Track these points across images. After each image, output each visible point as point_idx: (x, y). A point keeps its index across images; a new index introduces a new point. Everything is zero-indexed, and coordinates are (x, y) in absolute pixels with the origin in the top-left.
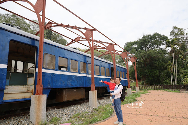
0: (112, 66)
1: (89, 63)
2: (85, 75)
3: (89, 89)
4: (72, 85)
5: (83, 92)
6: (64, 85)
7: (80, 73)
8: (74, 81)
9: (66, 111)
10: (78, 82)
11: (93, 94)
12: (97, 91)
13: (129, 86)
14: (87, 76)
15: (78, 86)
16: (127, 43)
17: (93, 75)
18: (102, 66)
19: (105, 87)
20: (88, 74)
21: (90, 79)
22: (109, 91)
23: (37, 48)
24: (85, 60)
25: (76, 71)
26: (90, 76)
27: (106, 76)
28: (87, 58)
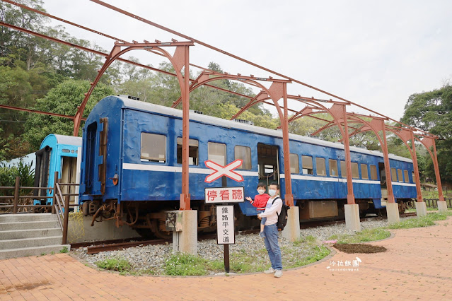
0: (381, 161)
1: (341, 160)
2: (336, 180)
3: (345, 201)
4: (320, 195)
5: (335, 206)
6: (310, 195)
7: (328, 176)
8: (322, 189)
9: (316, 232)
10: (327, 191)
11: (352, 211)
13: (420, 198)
14: (340, 180)
15: (328, 197)
16: (414, 95)
17: (349, 179)
18: (362, 162)
19: (369, 200)
20: (341, 178)
21: (344, 186)
22: (377, 207)
23: (278, 147)
24: (334, 154)
25: (323, 174)
26: (345, 181)
27: (370, 179)
28: (337, 152)
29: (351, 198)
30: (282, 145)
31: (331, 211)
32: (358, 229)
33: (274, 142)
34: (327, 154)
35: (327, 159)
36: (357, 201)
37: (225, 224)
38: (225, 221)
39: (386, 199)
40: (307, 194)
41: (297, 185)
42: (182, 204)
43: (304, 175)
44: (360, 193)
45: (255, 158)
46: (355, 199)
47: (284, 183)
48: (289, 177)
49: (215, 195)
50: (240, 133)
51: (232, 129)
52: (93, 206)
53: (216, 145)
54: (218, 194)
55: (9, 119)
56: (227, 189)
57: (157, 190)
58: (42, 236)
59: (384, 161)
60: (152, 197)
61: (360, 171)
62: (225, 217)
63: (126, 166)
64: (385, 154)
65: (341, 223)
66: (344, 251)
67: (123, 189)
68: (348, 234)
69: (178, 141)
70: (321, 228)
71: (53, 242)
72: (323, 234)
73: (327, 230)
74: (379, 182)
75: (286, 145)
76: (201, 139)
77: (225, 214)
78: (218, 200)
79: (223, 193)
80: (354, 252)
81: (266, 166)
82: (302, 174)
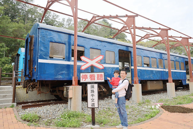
0: (186, 60)
1: (165, 60)
2: (162, 70)
3: (167, 81)
4: (153, 78)
5: (161, 83)
6: (148, 78)
7: (158, 68)
8: (154, 74)
9: (151, 97)
10: (157, 75)
11: (171, 86)
12: (174, 83)
14: (164, 70)
15: (158, 78)
17: (169, 69)
18: (176, 61)
19: (180, 80)
20: (165, 69)
21: (167, 73)
22: (184, 84)
23: (130, 52)
24: (161, 56)
25: (155, 67)
26: (167, 70)
27: (181, 70)
28: (163, 55)
29: (170, 79)
30: (132, 51)
31: (160, 86)
32: (174, 96)
33: (128, 49)
34: (158, 56)
35: (157, 59)
36: (174, 81)
37: (93, 95)
38: (92, 93)
39: (189, 80)
40: (146, 77)
41: (141, 73)
42: (74, 82)
43: (145, 67)
44: (175, 77)
45: (117, 58)
46: (173, 80)
47: (133, 71)
48: (136, 68)
49: (86, 77)
50: (109, 44)
51: (104, 42)
52: (27, 83)
53: (95, 50)
54: (88, 77)
55: (17, 45)
56: (94, 73)
57: (59, 74)
58: (3, 98)
59: (188, 60)
60: (56, 78)
61: (175, 65)
62: (93, 91)
63: (40, 61)
64: (189, 57)
65: (164, 92)
66: (169, 111)
67: (38, 74)
68: (169, 98)
69: (73, 47)
70: (154, 95)
71: (8, 101)
72: (155, 99)
73: (157, 96)
74: (185, 71)
75: (134, 51)
76: (86, 47)
77: (92, 89)
78: (88, 80)
79: (91, 76)
80: (174, 112)
81: (125, 63)
82: (143, 67)
